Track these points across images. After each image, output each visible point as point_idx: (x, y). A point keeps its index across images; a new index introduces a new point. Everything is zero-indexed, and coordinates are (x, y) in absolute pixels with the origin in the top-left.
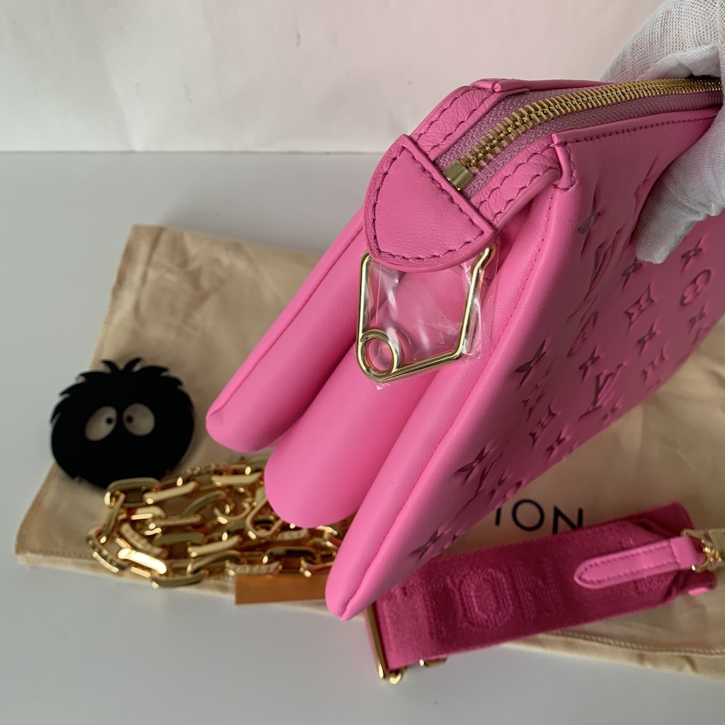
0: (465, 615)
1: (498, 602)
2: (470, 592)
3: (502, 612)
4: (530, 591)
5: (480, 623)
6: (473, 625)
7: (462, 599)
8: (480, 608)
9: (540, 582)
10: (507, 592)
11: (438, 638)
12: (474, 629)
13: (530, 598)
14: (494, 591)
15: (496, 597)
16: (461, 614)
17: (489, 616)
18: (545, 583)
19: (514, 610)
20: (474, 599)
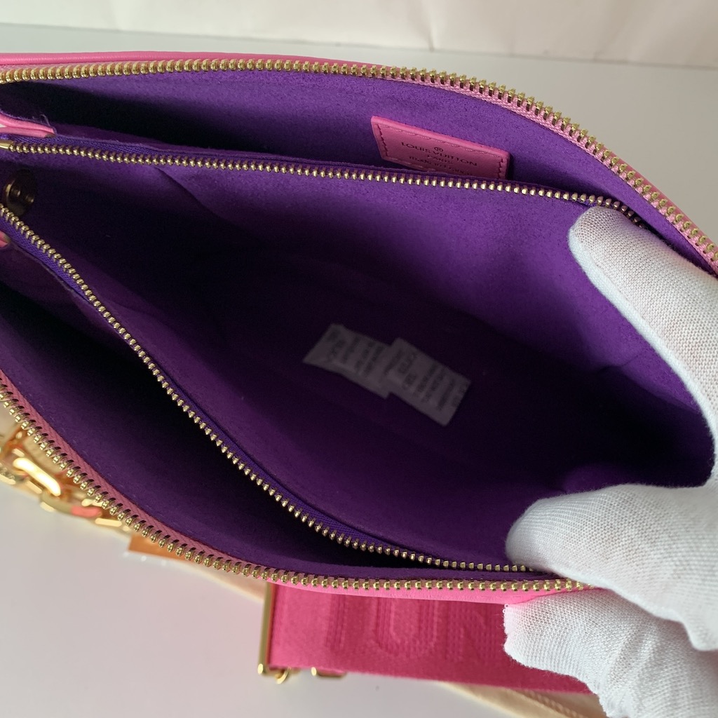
0: (375, 631)
1: (420, 628)
2: (391, 605)
3: (421, 642)
4: (465, 627)
5: (389, 647)
6: (381, 646)
7: (378, 611)
8: (395, 628)
9: (482, 621)
10: (436, 619)
11: (332, 648)
12: (379, 651)
13: (462, 636)
14: (420, 614)
15: (420, 621)
16: (371, 627)
17: (403, 642)
18: (486, 623)
19: (435, 644)
20: (393, 616)
